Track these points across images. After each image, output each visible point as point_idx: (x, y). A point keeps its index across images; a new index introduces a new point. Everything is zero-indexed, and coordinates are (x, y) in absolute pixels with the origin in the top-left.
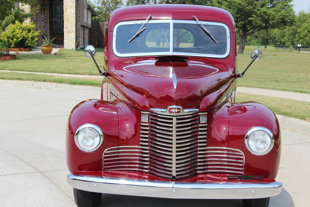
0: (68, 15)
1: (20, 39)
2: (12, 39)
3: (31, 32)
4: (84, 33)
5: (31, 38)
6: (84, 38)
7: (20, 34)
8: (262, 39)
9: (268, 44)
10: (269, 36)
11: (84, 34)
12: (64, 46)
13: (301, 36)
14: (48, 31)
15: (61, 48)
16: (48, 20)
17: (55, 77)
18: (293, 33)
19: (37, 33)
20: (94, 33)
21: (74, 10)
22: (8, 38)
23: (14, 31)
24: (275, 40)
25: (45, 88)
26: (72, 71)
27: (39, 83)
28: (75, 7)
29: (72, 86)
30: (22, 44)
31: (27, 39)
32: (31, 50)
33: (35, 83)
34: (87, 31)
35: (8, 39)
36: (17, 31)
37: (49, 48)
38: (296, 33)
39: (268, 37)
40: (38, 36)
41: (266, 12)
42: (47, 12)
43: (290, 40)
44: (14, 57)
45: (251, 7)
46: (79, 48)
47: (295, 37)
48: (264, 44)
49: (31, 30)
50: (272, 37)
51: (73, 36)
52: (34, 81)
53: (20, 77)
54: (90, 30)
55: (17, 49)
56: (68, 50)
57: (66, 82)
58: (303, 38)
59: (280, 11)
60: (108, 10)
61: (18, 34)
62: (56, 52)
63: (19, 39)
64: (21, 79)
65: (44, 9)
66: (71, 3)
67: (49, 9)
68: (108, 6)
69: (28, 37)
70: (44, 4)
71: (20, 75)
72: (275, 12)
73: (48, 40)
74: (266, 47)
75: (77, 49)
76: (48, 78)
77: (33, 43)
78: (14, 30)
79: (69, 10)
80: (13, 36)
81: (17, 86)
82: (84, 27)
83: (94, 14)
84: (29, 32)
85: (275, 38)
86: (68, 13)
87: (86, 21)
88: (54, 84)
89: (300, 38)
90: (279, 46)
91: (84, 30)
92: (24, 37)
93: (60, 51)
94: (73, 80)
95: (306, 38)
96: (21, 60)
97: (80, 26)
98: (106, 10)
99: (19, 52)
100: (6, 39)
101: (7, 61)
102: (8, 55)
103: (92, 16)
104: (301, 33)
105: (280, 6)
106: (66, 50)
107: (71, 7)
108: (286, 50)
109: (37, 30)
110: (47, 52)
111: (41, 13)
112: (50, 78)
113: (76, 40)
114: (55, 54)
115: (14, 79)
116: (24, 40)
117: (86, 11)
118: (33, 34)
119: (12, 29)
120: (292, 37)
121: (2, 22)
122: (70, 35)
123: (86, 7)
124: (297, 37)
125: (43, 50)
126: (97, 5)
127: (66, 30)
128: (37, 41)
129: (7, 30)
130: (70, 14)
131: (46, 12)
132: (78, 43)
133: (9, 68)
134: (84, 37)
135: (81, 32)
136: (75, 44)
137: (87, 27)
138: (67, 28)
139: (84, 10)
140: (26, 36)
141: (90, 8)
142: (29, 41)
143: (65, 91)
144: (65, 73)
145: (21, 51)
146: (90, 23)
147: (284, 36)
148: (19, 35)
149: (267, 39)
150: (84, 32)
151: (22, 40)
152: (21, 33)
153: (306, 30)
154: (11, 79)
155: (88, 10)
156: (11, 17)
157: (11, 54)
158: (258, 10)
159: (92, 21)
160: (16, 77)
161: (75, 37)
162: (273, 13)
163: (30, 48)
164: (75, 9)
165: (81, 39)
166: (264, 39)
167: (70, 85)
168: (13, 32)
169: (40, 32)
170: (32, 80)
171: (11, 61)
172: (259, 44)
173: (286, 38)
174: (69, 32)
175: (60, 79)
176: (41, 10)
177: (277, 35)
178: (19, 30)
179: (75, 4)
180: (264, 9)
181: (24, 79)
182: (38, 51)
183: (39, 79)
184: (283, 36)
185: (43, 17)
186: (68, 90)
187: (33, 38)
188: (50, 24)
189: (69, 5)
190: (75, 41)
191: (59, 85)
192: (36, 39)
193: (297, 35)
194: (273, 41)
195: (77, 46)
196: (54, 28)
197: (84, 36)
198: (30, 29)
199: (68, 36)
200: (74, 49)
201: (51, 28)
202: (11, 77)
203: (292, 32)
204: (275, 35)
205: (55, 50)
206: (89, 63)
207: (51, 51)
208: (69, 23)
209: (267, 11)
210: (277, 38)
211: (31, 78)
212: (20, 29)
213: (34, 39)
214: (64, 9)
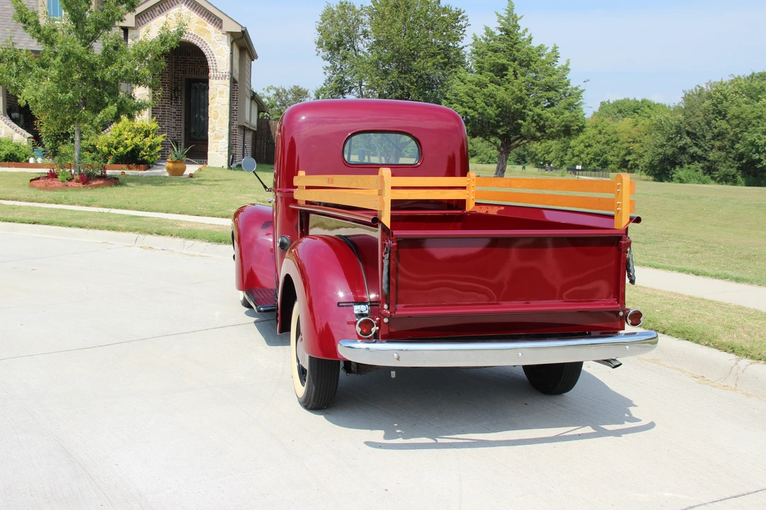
0: (216, 107)
1: (129, 149)
2: (116, 148)
3: (151, 136)
4: (244, 139)
5: (150, 147)
6: (244, 147)
7: (130, 141)
8: (515, 155)
9: (526, 162)
10: (528, 151)
11: (244, 141)
12: (209, 160)
13: (576, 153)
14: (183, 135)
15: (202, 164)
16: (183, 117)
17: (183, 225)
18: (563, 147)
19: (160, 139)
20: (261, 139)
21: (228, 99)
22: (109, 146)
23: (120, 135)
24: (536, 157)
25: (159, 248)
26: (216, 211)
27: (149, 236)
28: (228, 93)
29: (215, 245)
30: (132, 158)
31: (143, 149)
32: (149, 168)
33: (141, 236)
34: (249, 137)
35: (108, 148)
36: (126, 134)
37: (179, 166)
38: (567, 148)
39: (525, 153)
40: (163, 144)
41: (541, 115)
42: (182, 102)
43: (559, 159)
44: (115, 181)
45: (519, 106)
46: (234, 165)
47: (566, 154)
48: (519, 163)
49: (149, 134)
50: (532, 152)
51: (224, 143)
52: (140, 233)
53: (114, 224)
54: (255, 134)
55: (124, 166)
56: (214, 168)
57: (203, 237)
58: (577, 156)
59: (562, 114)
60: (284, 105)
61: (126, 139)
62: (192, 173)
63: (127, 148)
64: (114, 229)
65: (177, 98)
66: (223, 87)
67: (186, 97)
68: (284, 99)
69: (144, 144)
70: (176, 88)
71: (115, 220)
72: (555, 114)
73: (178, 150)
74: (524, 168)
75: (230, 168)
76: (167, 228)
77: (152, 155)
78: (120, 131)
79: (217, 99)
80: (119, 143)
81: (106, 243)
82: (244, 129)
83: (261, 108)
84: (146, 136)
85: (536, 155)
86: (216, 104)
87: (247, 118)
88: (179, 240)
89: (574, 156)
90: (542, 167)
91: (244, 135)
92: (137, 146)
93: (200, 170)
94: (217, 233)
95: (582, 156)
96: (127, 186)
97: (237, 128)
98: (280, 105)
99: (128, 172)
100: (105, 149)
101: (101, 189)
102: (103, 177)
103: (259, 112)
104: (576, 148)
105: (562, 106)
106: (210, 167)
107: (221, 92)
108: (556, 174)
109: (161, 131)
110: (177, 173)
111: (171, 104)
112: (171, 227)
113: (229, 151)
114: (191, 176)
115: (101, 228)
116: (136, 150)
117: (248, 102)
118: (153, 141)
119: (117, 130)
120: (561, 154)
121: (94, 118)
122: (218, 142)
123: (249, 95)
124: (568, 153)
125: (169, 169)
126: (266, 94)
127: (212, 134)
128: (159, 151)
129: (109, 133)
130: (219, 105)
131: (180, 102)
132: (233, 157)
133: (102, 203)
134: (244, 145)
135: (240, 138)
136: (227, 159)
137: (250, 130)
138: (214, 130)
139: (245, 100)
140: (141, 143)
141: (254, 97)
142: (146, 152)
143: (200, 256)
144: (204, 215)
145: (130, 169)
146: (254, 122)
147: (550, 153)
148: (128, 142)
149: (524, 156)
150: (244, 137)
151: (133, 150)
152: (132, 139)
153: (582, 145)
154: (95, 228)
155: (252, 100)
156: (112, 109)
157: (111, 176)
158: (530, 110)
159: (258, 120)
160: (106, 224)
161: (227, 145)
162: (552, 116)
163: (147, 165)
164: (229, 96)
165: (239, 150)
166: (519, 155)
167: (209, 244)
168: (118, 136)
169: (164, 137)
170: (135, 231)
171: (109, 189)
172: (512, 162)
173: (552, 155)
174: (217, 137)
175: (190, 230)
176: (171, 99)
177: (539, 150)
178: (130, 133)
179: (228, 89)
180: (538, 110)
181: (121, 228)
182: (162, 171)
183: (149, 230)
184: (548, 153)
185: (174, 110)
186: (205, 254)
187: (152, 147)
188: (186, 122)
189: (219, 89)
190: (227, 153)
191: (189, 242)
192: (159, 149)
193: (570, 151)
194: (534, 158)
195: (231, 162)
196: (193, 130)
197: (244, 143)
198: (149, 131)
199: (215, 144)
200: (226, 166)
201: (187, 130)
202: (95, 224)
203: (562, 145)
204: (537, 149)
205: (191, 169)
206: (250, 195)
207: (184, 169)
208: (217, 121)
209: (541, 112)
210: (540, 155)
211: (134, 227)
212: (130, 131)
213: (155, 149)
214: (210, 97)
